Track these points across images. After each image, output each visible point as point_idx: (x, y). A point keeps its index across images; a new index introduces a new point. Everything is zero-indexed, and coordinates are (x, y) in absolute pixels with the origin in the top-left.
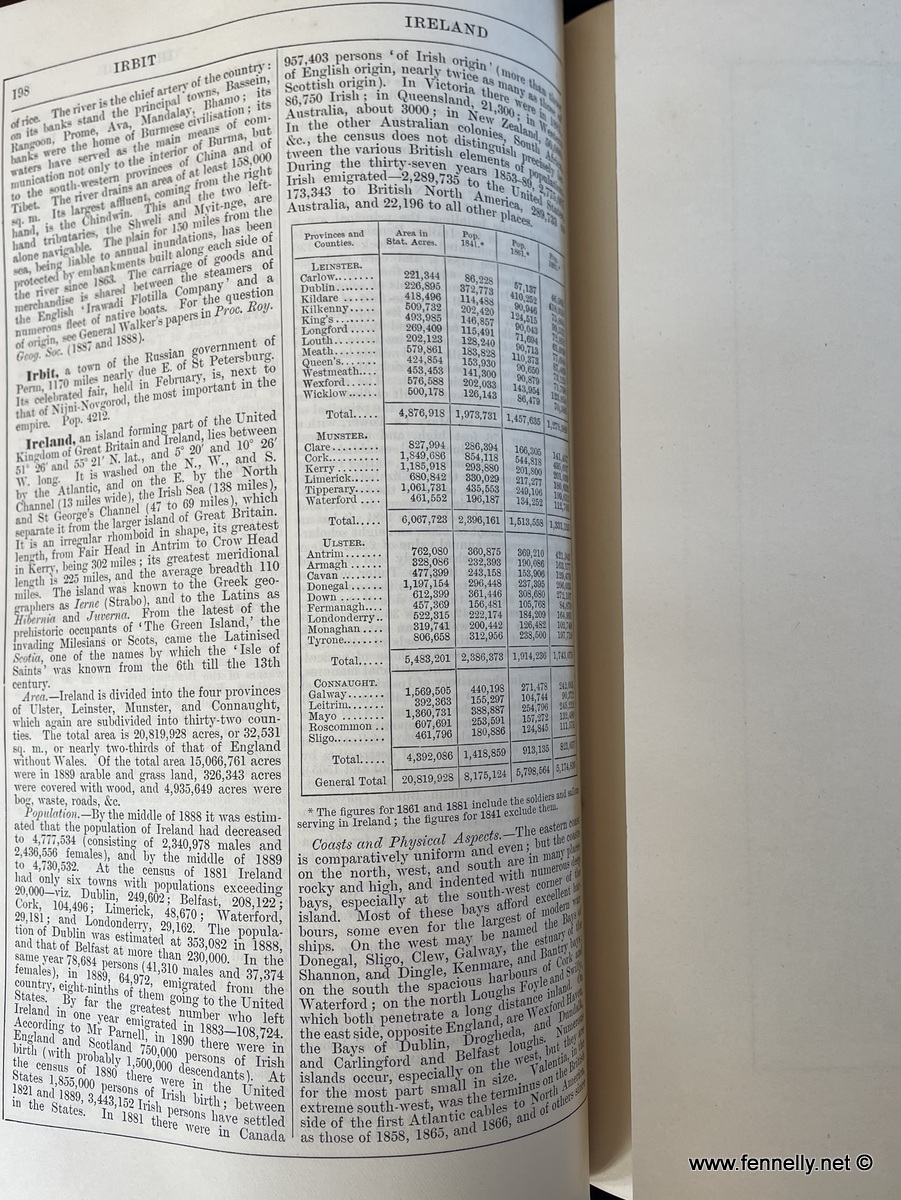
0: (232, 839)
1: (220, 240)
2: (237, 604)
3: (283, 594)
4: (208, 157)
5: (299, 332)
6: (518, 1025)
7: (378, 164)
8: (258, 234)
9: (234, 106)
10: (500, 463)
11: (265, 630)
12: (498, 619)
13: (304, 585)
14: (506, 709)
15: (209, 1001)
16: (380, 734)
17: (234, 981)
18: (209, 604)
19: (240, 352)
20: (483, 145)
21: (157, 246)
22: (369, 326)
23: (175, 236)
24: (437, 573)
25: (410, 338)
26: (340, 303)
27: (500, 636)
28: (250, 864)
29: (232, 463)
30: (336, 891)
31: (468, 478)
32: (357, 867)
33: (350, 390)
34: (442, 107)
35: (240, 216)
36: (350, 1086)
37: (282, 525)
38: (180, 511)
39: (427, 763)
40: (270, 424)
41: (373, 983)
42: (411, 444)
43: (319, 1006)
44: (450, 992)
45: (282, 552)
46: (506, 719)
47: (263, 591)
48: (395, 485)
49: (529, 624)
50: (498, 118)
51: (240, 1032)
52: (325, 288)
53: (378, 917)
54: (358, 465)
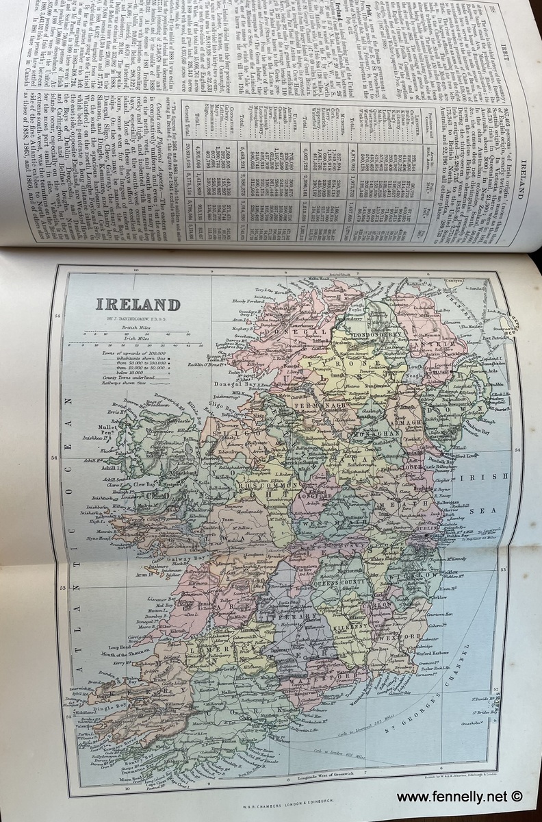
0: (161, 70)
1: (429, 80)
2: (267, 78)
3: (272, 96)
4: (464, 77)
5: (389, 109)
6: (74, 195)
7: (462, 145)
8: (431, 94)
9: (487, 88)
10: (331, 198)
11: (256, 88)
12: (260, 194)
13: (276, 105)
14: (219, 196)
15: (88, 59)
16: (209, 135)
17: (97, 69)
18: (267, 67)
19: (379, 85)
20: (471, 195)
21: (426, 57)
22: (392, 139)
23: (430, 63)
24: (281, 164)
25: (386, 156)
26: (401, 126)
27: (253, 195)
28: (150, 78)
29: (330, 79)
30: (138, 112)
31: (324, 181)
32: (149, 122)
33: (363, 129)
34: (487, 176)
35: (439, 88)
36: (49, 114)
37: (303, 97)
38: (309, 58)
39: (195, 155)
40: (348, 95)
41: (96, 126)
42: (339, 155)
43: (86, 103)
44: (91, 162)
45: (291, 97)
46: (215, 196)
47: (273, 88)
48: (321, 146)
49: (257, 211)
50: (483, 204)
51: (74, 70)
52: (408, 120)
53: (126, 130)
54: (330, 130)
